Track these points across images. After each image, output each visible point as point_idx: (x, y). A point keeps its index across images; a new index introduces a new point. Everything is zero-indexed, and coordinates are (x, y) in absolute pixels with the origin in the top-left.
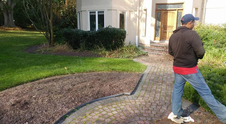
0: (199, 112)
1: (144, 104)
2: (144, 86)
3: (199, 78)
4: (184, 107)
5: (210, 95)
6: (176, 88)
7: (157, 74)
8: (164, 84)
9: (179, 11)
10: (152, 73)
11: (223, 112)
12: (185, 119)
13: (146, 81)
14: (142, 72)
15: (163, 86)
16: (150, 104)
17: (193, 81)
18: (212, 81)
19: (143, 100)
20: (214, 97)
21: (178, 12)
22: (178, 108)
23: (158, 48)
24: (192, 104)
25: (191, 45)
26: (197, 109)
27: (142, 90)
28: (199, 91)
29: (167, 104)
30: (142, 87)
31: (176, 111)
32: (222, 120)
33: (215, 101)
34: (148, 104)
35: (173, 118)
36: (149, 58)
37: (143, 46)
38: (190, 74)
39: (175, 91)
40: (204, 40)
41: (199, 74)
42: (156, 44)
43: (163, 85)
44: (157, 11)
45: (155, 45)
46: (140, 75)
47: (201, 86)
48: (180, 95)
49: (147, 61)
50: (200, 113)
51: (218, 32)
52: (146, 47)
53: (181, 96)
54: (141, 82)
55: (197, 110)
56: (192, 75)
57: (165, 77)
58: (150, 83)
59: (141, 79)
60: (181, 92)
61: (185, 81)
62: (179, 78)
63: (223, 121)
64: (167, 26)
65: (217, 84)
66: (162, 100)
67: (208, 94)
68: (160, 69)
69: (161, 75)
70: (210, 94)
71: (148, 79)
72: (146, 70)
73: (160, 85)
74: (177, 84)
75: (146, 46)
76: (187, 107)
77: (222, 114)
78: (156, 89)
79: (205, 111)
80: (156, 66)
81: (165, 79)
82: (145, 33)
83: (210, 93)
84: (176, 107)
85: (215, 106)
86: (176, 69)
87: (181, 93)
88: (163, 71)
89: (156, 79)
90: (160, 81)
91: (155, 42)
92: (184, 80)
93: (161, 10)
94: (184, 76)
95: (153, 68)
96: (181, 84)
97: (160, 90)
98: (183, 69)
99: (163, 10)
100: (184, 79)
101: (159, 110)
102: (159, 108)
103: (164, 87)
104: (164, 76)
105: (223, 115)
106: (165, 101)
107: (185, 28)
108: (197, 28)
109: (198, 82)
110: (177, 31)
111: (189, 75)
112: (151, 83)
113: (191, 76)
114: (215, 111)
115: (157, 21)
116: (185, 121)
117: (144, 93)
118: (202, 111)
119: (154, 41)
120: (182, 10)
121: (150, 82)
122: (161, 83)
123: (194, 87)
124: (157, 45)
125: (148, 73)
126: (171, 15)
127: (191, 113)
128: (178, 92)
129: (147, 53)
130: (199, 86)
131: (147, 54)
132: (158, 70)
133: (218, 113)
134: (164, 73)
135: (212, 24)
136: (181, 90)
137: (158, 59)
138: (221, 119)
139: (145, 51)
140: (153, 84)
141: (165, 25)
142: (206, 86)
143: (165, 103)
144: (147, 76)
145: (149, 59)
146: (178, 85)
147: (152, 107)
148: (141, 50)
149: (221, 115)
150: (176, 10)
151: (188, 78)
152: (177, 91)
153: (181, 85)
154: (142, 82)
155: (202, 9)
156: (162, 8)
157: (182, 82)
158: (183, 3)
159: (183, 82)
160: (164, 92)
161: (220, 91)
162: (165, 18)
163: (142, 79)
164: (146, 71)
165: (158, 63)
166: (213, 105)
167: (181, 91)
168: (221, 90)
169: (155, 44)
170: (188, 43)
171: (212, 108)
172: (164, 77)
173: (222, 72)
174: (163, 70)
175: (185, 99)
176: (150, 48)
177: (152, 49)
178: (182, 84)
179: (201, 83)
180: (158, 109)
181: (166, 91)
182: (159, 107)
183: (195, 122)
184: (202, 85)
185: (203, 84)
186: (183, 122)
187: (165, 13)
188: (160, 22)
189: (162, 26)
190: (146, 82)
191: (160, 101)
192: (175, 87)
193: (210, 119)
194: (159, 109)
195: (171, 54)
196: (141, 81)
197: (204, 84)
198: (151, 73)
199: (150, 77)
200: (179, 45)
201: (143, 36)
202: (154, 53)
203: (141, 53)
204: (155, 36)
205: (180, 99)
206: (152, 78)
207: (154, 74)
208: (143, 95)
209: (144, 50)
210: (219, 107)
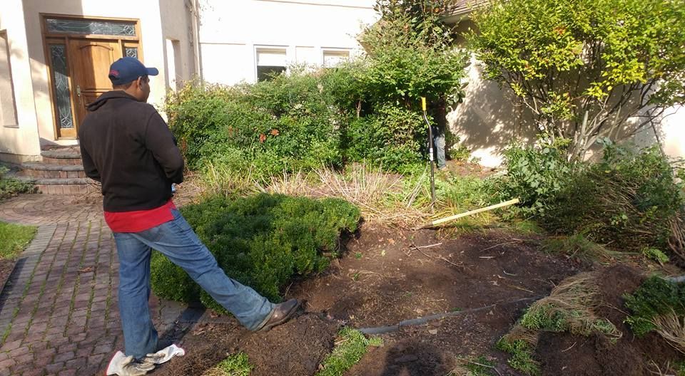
0: (204, 323)
1: (29, 358)
2: (28, 299)
3: (182, 232)
4: (166, 325)
5: (215, 271)
6: (125, 276)
7: (74, 247)
8: (103, 275)
9: (126, 45)
10: (58, 249)
11: (248, 305)
12: (160, 357)
13: (35, 279)
14: (18, 253)
15: (97, 280)
16: (51, 352)
17: (168, 245)
18: (227, 232)
19: (25, 348)
20: (224, 275)
21: (124, 48)
22: (143, 332)
23: (75, 161)
24: (186, 308)
25: (143, 145)
26: (199, 317)
27: (19, 314)
28: (187, 267)
29: (115, 331)
30: (19, 304)
31: (138, 342)
32: (251, 323)
33: (228, 281)
34: (43, 355)
35: (122, 366)
36: (45, 198)
37: (16, 162)
38: (157, 226)
39: (124, 287)
40: (207, 127)
41: (180, 223)
42: (64, 149)
43: (99, 279)
44: (52, 41)
45: (62, 155)
46: (9, 264)
47: (188, 253)
48: (142, 294)
49: (35, 213)
50: (207, 325)
51: (236, 106)
52: (25, 163)
53: (144, 295)
54: (15, 288)
55: (199, 321)
56: (163, 229)
57: (105, 250)
58: (49, 282)
59: (10, 279)
60: (144, 284)
61: (149, 250)
62: (129, 243)
63: (253, 325)
64: (95, 89)
65: (237, 239)
66: (97, 325)
67: (209, 268)
68: (86, 231)
69: (91, 249)
70: (214, 268)
71: (40, 272)
72: (33, 242)
73: (87, 281)
74: (127, 264)
75: (25, 160)
76: (174, 320)
77: (247, 311)
78: (74, 296)
79: (219, 316)
80: (72, 221)
81: (105, 257)
82: (14, 116)
83: (213, 266)
84: (135, 331)
85: (229, 294)
86: (112, 220)
87: (143, 286)
88: (96, 234)
89: (73, 263)
90: (86, 269)
91: (61, 142)
92: (146, 248)
93: (64, 38)
94: (140, 235)
95: (61, 232)
96: (136, 260)
97: (86, 297)
98: (133, 216)
99: (71, 38)
100: (143, 243)
101: (84, 360)
102: (84, 355)
103: (102, 282)
104: (103, 247)
105: (250, 312)
106: (105, 326)
107: (121, 96)
108: (184, 97)
109: (180, 243)
110: (99, 104)
111: (155, 230)
112: (56, 280)
113: (160, 230)
114: (232, 309)
115: (57, 75)
116: (161, 361)
117: (27, 324)
118: (213, 319)
119: (55, 142)
120: (137, 42)
121: (49, 280)
122: (92, 273)
123: (175, 259)
124: (67, 154)
125: (41, 251)
126: (102, 55)
127: (184, 333)
128: (135, 285)
129: (34, 183)
130: (185, 253)
131: (35, 186)
132: (80, 233)
133: (239, 311)
134: (100, 239)
135: (220, 86)
136: (140, 279)
137: (79, 198)
138: (248, 323)
139: (27, 179)
140: (62, 285)
141: (89, 87)
142: (203, 250)
143: (108, 331)
144: (38, 263)
145: (45, 203)
146: (131, 265)
147: (59, 360)
148: (8, 177)
149: (246, 313)
150: (116, 41)
151: (154, 238)
152: (130, 284)
153: (139, 264)
154: (20, 285)
155: (192, 45)
156: (67, 32)
157: (140, 254)
158: (135, 23)
159: (142, 255)
160: (100, 299)
161: (246, 254)
162: (83, 63)
163: (17, 279)
164: (34, 248)
165: (78, 213)
166: (226, 293)
167: (143, 278)
168: (247, 250)
169: (59, 150)
170: (136, 140)
171: (224, 302)
172: (100, 252)
173: (250, 207)
174: (96, 231)
175: (169, 300)
176: (42, 167)
177: (50, 168)
178: (141, 260)
179: (188, 243)
180: (82, 357)
181: (109, 293)
182: (83, 353)
183: (186, 354)
184: (192, 248)
185: (194, 246)
186: (154, 367)
187: (81, 49)
188: (69, 79)
189: (79, 91)
190: (36, 284)
191: (88, 331)
192: (122, 273)
193: (230, 332)
194: (87, 358)
195: (94, 175)
196: (11, 286)
197: (197, 246)
198: (53, 251)
199: (52, 264)
200: (111, 147)
201: (7, 124)
202: (60, 181)
203: (7, 187)
204: (59, 124)
205: (144, 304)
206: (58, 264)
207: (63, 251)
208: (24, 331)
209: (21, 175)
210: (238, 296)
